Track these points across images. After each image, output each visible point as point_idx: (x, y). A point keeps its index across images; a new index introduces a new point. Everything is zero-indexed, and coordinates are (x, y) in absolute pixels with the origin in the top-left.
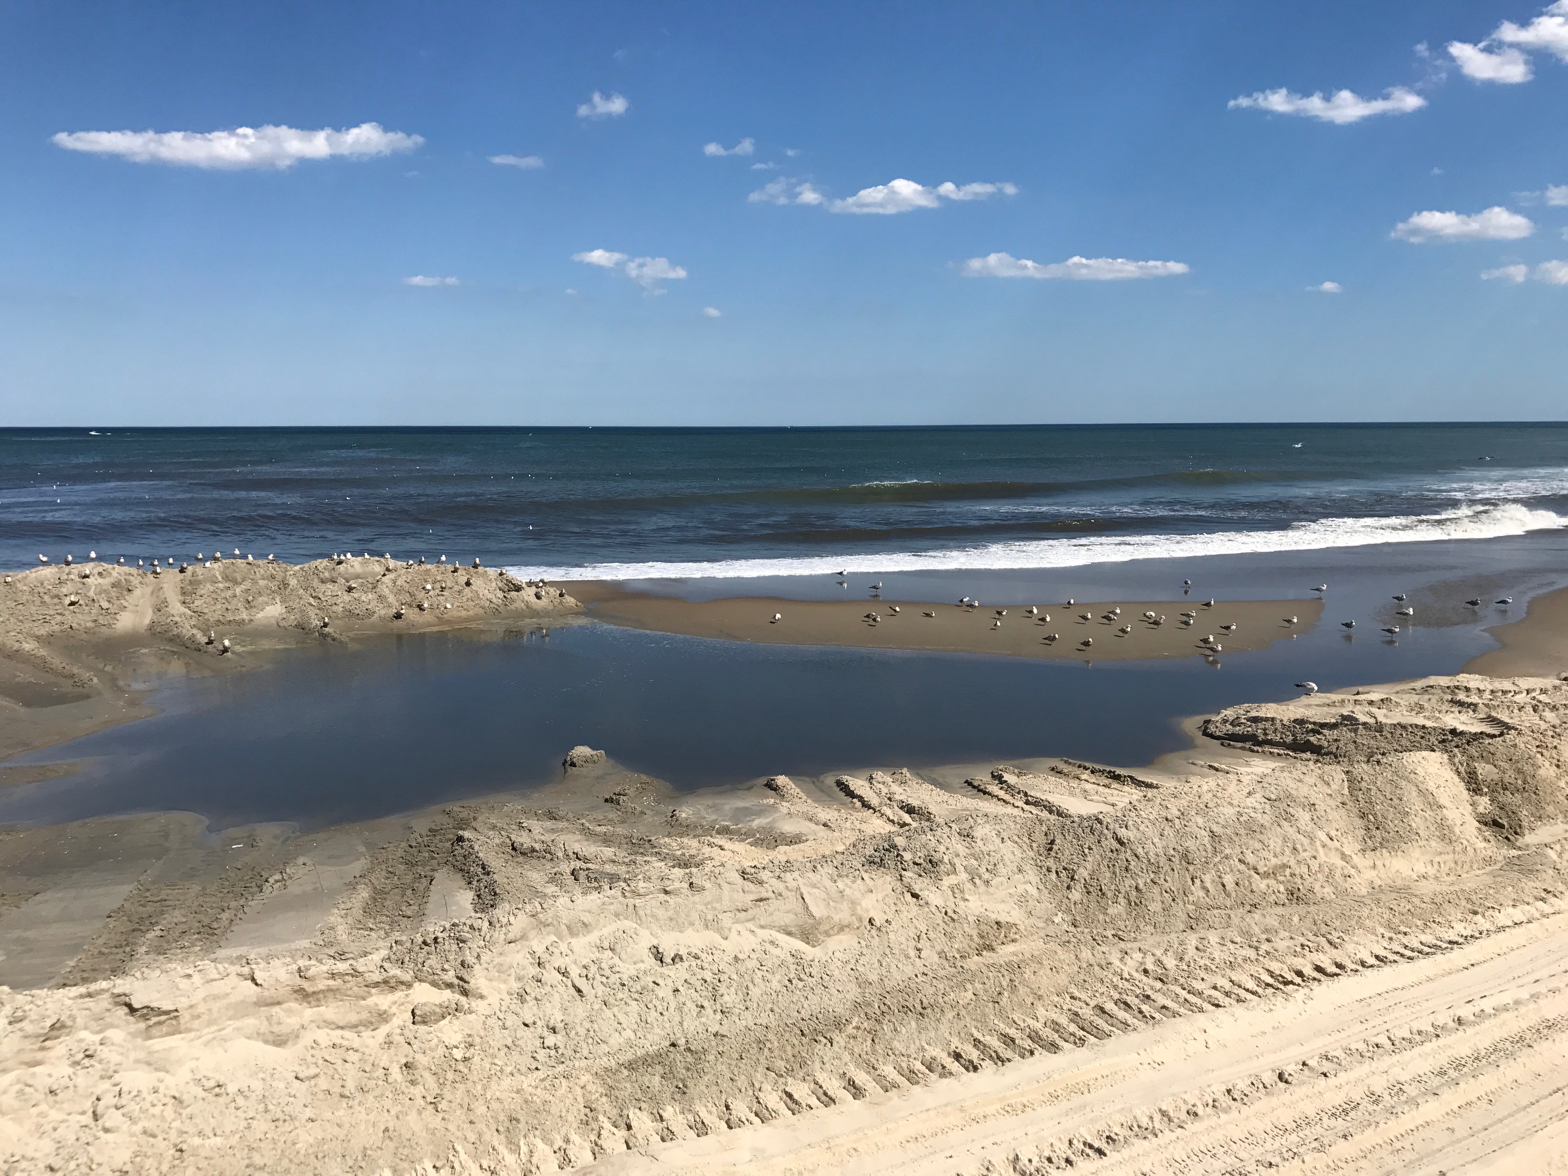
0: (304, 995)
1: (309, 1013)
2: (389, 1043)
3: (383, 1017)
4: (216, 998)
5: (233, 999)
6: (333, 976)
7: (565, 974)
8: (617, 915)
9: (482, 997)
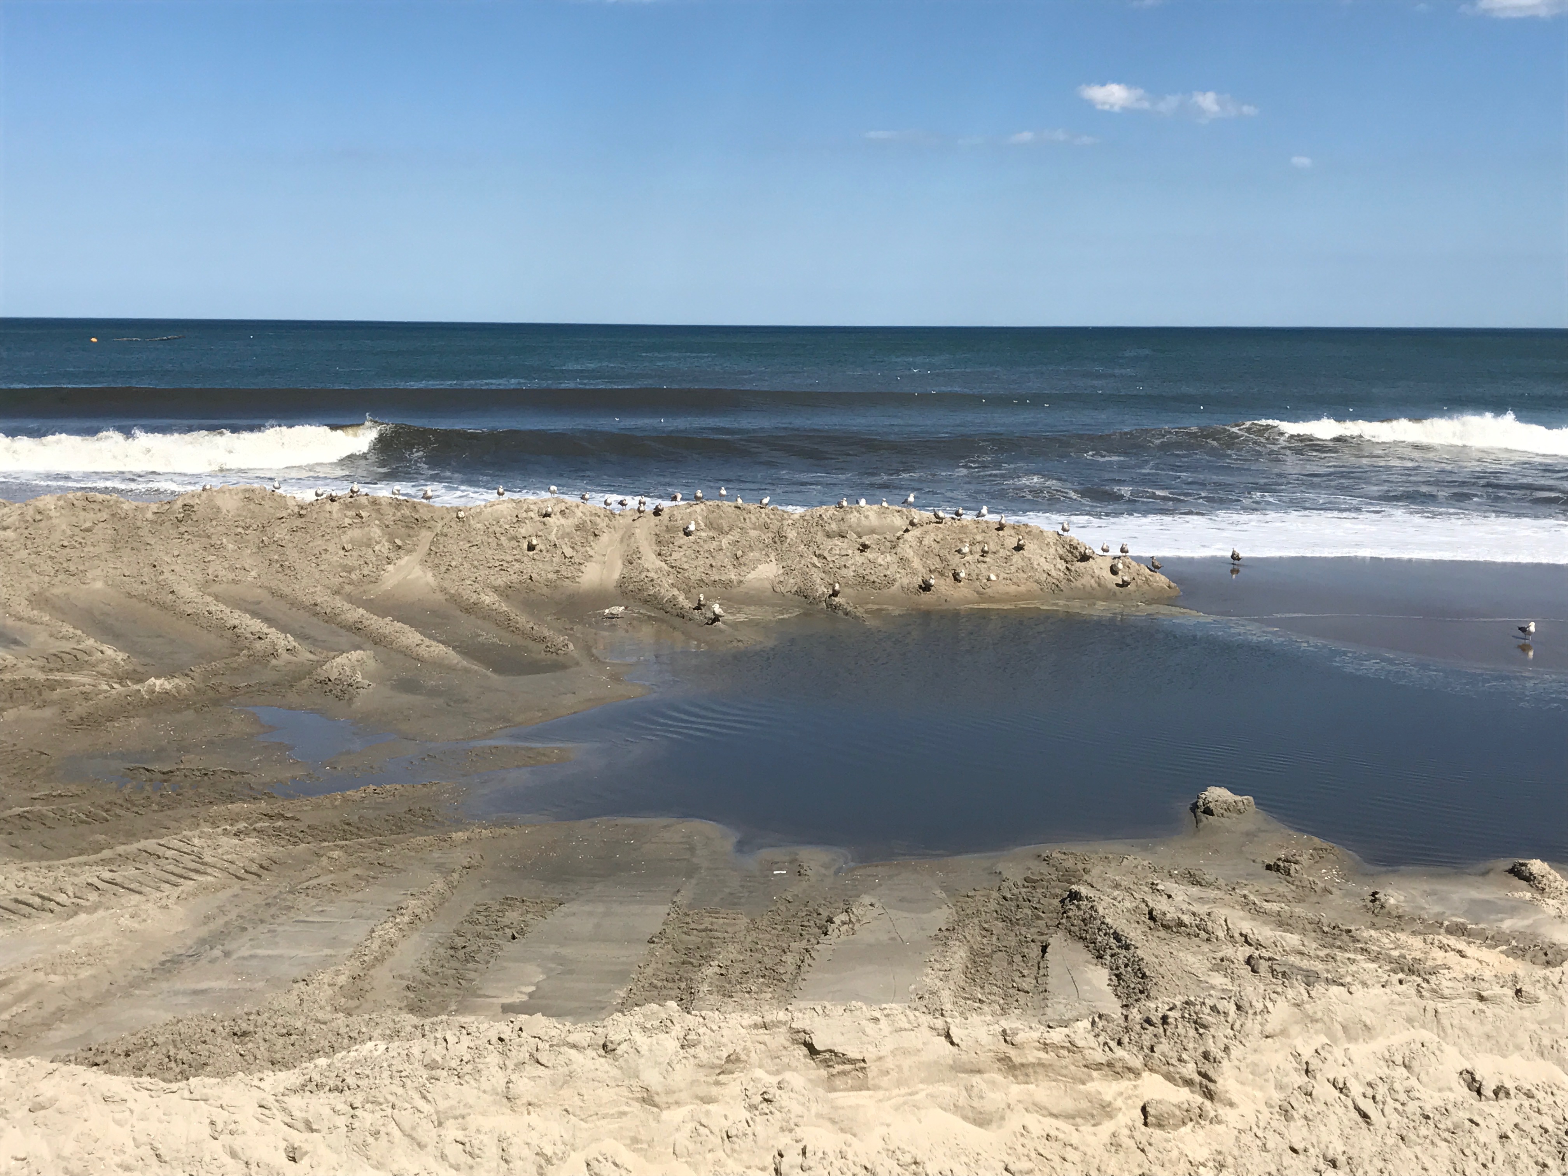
0: (1009, 1066)
1: (1016, 1090)
2: (1115, 1145)
3: (1106, 1110)
4: (906, 1052)
5: (925, 1057)
6: (1045, 1046)
7: (1343, 1089)
8: (1410, 1020)
9: (1231, 1104)
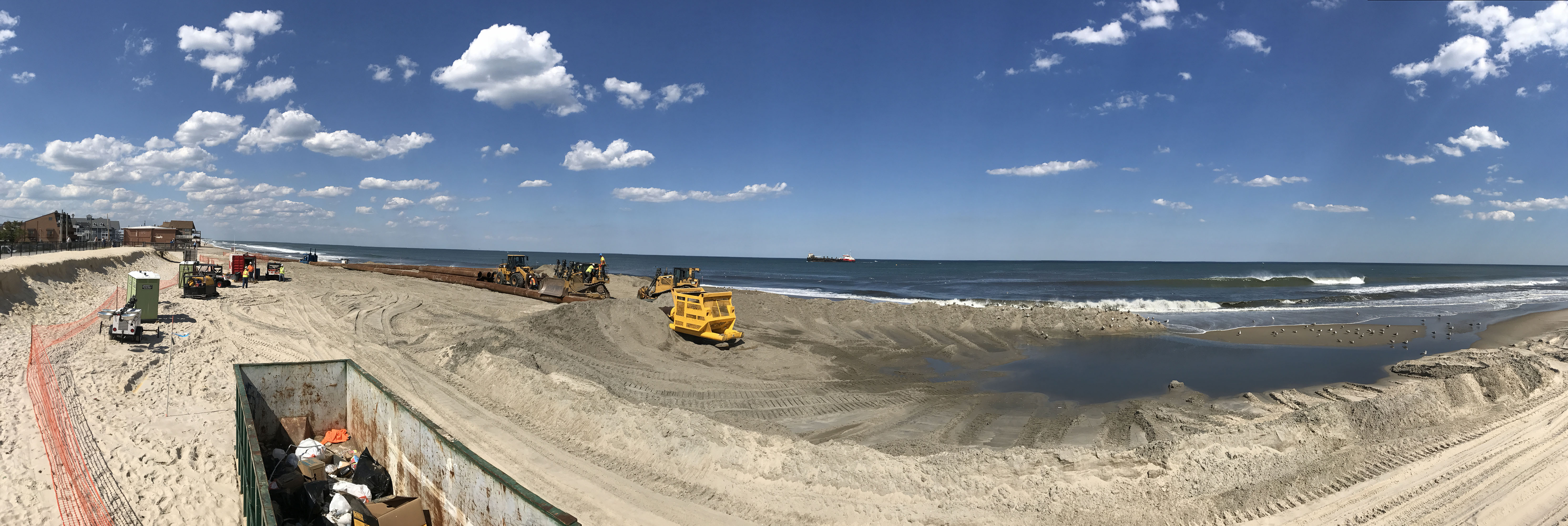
0: (1113, 464)
1: (1115, 470)
2: (1141, 484)
3: (1139, 474)
4: (1085, 460)
5: (1091, 461)
6: (1123, 458)
7: (1198, 462)
8: (1214, 441)
9: (1171, 469)
